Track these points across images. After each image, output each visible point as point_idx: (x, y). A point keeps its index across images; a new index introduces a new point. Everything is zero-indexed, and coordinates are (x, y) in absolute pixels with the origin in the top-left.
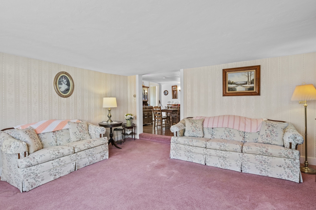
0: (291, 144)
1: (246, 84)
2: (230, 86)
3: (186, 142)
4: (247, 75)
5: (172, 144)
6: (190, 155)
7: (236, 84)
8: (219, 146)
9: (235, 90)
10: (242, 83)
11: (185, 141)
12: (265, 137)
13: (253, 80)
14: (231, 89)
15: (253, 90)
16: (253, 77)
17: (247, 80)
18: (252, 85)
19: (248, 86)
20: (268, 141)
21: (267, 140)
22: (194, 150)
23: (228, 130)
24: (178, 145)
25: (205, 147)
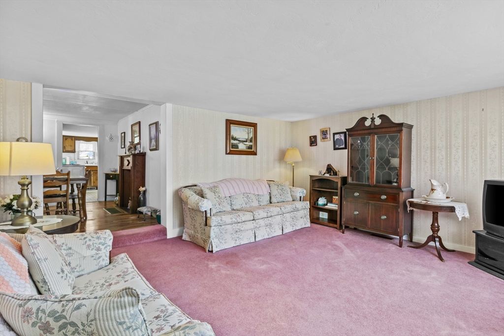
0: (300, 197)
1: (247, 141)
2: (233, 141)
3: (234, 220)
4: (247, 131)
5: (214, 229)
6: (237, 236)
7: (239, 141)
8: (266, 214)
9: (237, 147)
10: (243, 140)
11: (231, 219)
12: (278, 196)
13: (252, 138)
14: (234, 145)
15: (252, 149)
16: (251, 135)
17: (247, 138)
18: (251, 144)
19: (248, 144)
20: (282, 200)
21: (281, 198)
22: (244, 226)
23: (246, 195)
24: (223, 227)
25: (252, 218)
